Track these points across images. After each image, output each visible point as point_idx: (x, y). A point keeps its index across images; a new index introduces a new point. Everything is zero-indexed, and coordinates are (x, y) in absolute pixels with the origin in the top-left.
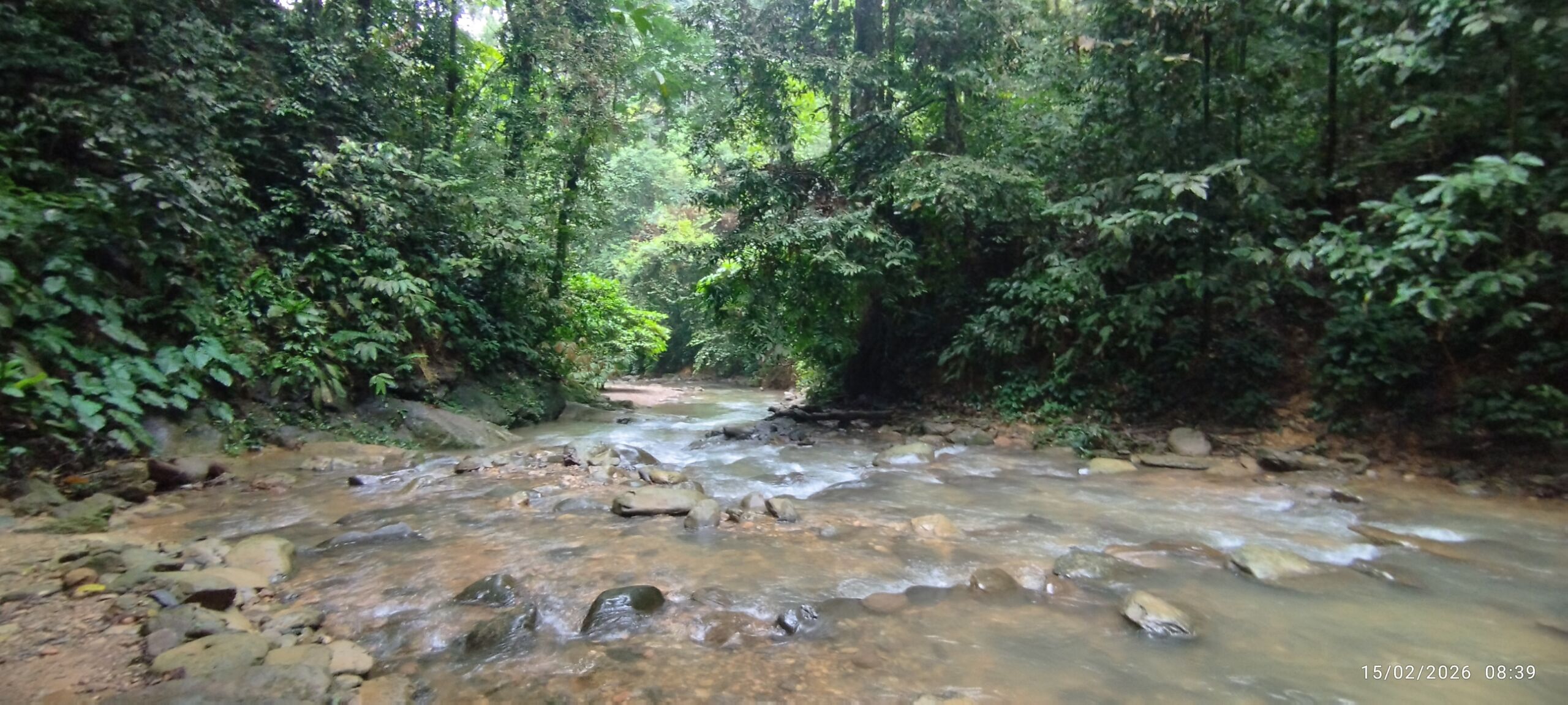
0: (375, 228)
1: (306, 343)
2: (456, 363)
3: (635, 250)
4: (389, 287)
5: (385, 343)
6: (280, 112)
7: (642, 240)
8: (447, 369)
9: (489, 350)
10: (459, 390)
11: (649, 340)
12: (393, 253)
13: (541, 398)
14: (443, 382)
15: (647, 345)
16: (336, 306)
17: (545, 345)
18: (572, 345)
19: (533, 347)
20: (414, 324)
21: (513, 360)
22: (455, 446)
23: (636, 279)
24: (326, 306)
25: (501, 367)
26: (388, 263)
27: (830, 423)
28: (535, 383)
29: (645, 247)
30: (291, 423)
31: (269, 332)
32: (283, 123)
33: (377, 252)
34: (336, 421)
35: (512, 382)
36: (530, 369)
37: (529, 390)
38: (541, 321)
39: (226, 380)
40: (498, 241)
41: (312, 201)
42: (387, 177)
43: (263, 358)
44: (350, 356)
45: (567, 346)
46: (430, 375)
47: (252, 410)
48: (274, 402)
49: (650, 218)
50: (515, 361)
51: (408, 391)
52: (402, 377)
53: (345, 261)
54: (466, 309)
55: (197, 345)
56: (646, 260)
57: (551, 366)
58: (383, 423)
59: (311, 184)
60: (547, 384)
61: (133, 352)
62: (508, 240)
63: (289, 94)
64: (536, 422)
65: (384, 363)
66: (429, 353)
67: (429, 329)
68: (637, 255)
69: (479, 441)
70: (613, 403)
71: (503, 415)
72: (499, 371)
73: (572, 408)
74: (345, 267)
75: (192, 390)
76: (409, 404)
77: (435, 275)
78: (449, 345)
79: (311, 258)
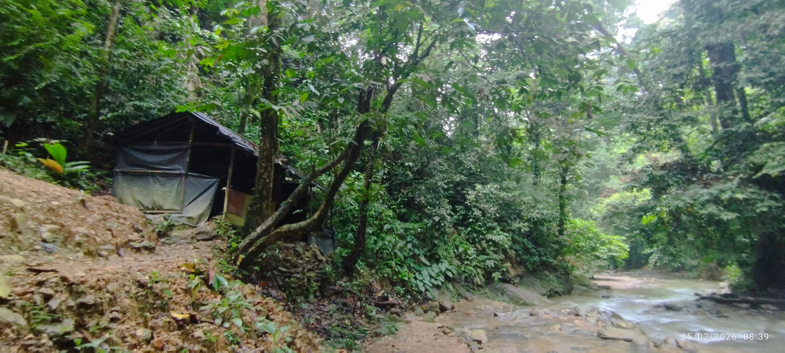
0: (489, 215)
1: (471, 261)
2: (522, 267)
3: (602, 203)
4: (496, 238)
5: (495, 260)
6: (458, 180)
7: (606, 197)
8: (519, 270)
9: (535, 261)
10: (525, 279)
11: (616, 252)
12: (495, 224)
13: (561, 283)
14: (518, 276)
15: (616, 254)
16: (478, 246)
17: (560, 258)
18: (573, 257)
19: (554, 259)
20: (505, 252)
21: (546, 265)
22: (525, 304)
23: (605, 218)
24: (475, 247)
25: (541, 268)
26: (494, 229)
27: (744, 305)
28: (557, 276)
29: (607, 201)
30: (468, 291)
31: (459, 257)
32: (458, 184)
33: (489, 225)
34: (482, 291)
35: (546, 276)
36: (554, 269)
37: (554, 279)
38: (556, 246)
39: (451, 275)
40: (535, 214)
41: (468, 208)
42: (491, 195)
43: (458, 267)
44: (484, 265)
45: (570, 258)
46: (513, 273)
47: (457, 286)
48: (463, 283)
49: (608, 185)
50: (547, 266)
51: (505, 280)
52: (503, 273)
53: (480, 229)
54: (523, 243)
55: (442, 262)
56: (609, 207)
57: (563, 268)
58: (497, 293)
59: (467, 203)
60: (563, 277)
61: (427, 266)
62: (538, 213)
63: (459, 173)
64: (560, 295)
65: (496, 268)
66: (511, 263)
67: (510, 253)
68: (603, 205)
69: (536, 302)
70: (599, 287)
71: (545, 291)
72: (540, 270)
73: (577, 289)
74: (480, 231)
75: (442, 278)
76: (506, 285)
77: (510, 230)
78: (518, 259)
79: (469, 229)
